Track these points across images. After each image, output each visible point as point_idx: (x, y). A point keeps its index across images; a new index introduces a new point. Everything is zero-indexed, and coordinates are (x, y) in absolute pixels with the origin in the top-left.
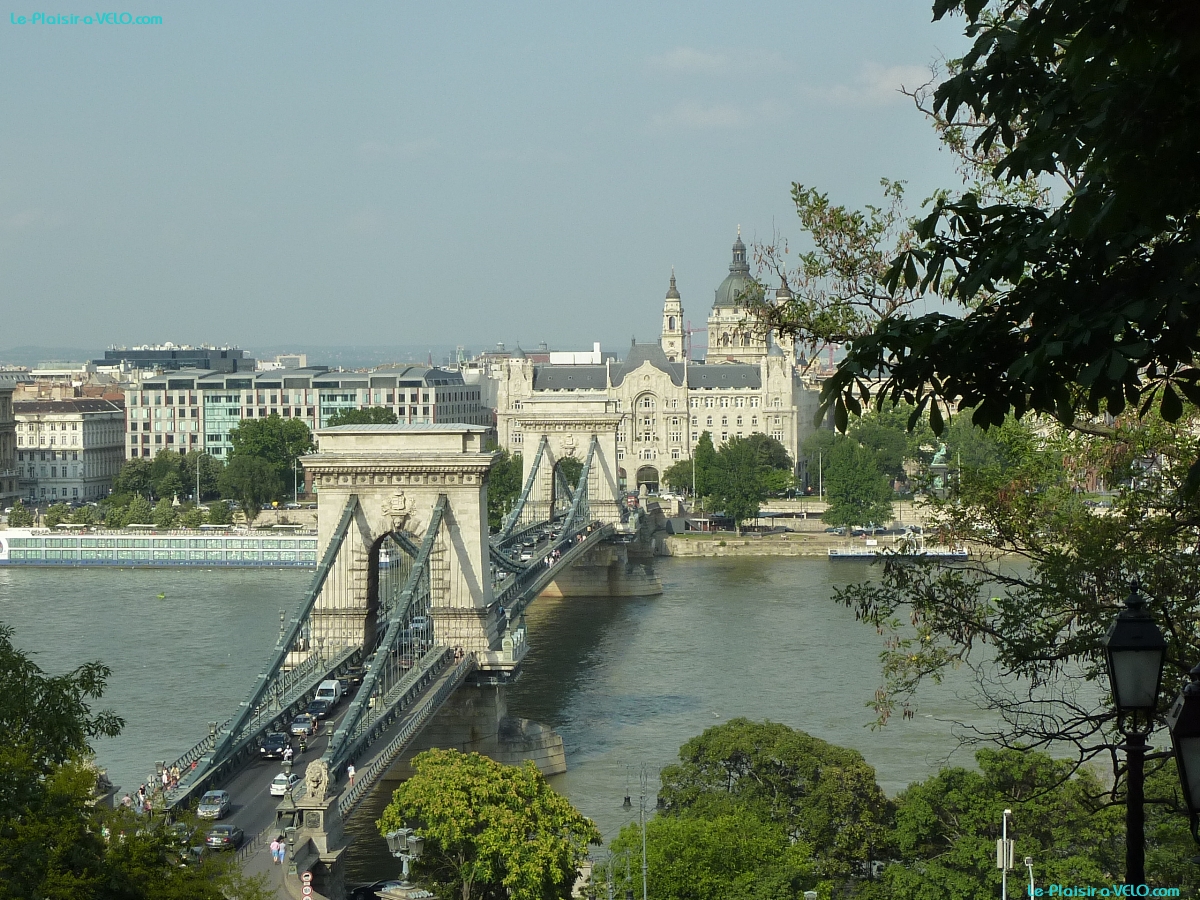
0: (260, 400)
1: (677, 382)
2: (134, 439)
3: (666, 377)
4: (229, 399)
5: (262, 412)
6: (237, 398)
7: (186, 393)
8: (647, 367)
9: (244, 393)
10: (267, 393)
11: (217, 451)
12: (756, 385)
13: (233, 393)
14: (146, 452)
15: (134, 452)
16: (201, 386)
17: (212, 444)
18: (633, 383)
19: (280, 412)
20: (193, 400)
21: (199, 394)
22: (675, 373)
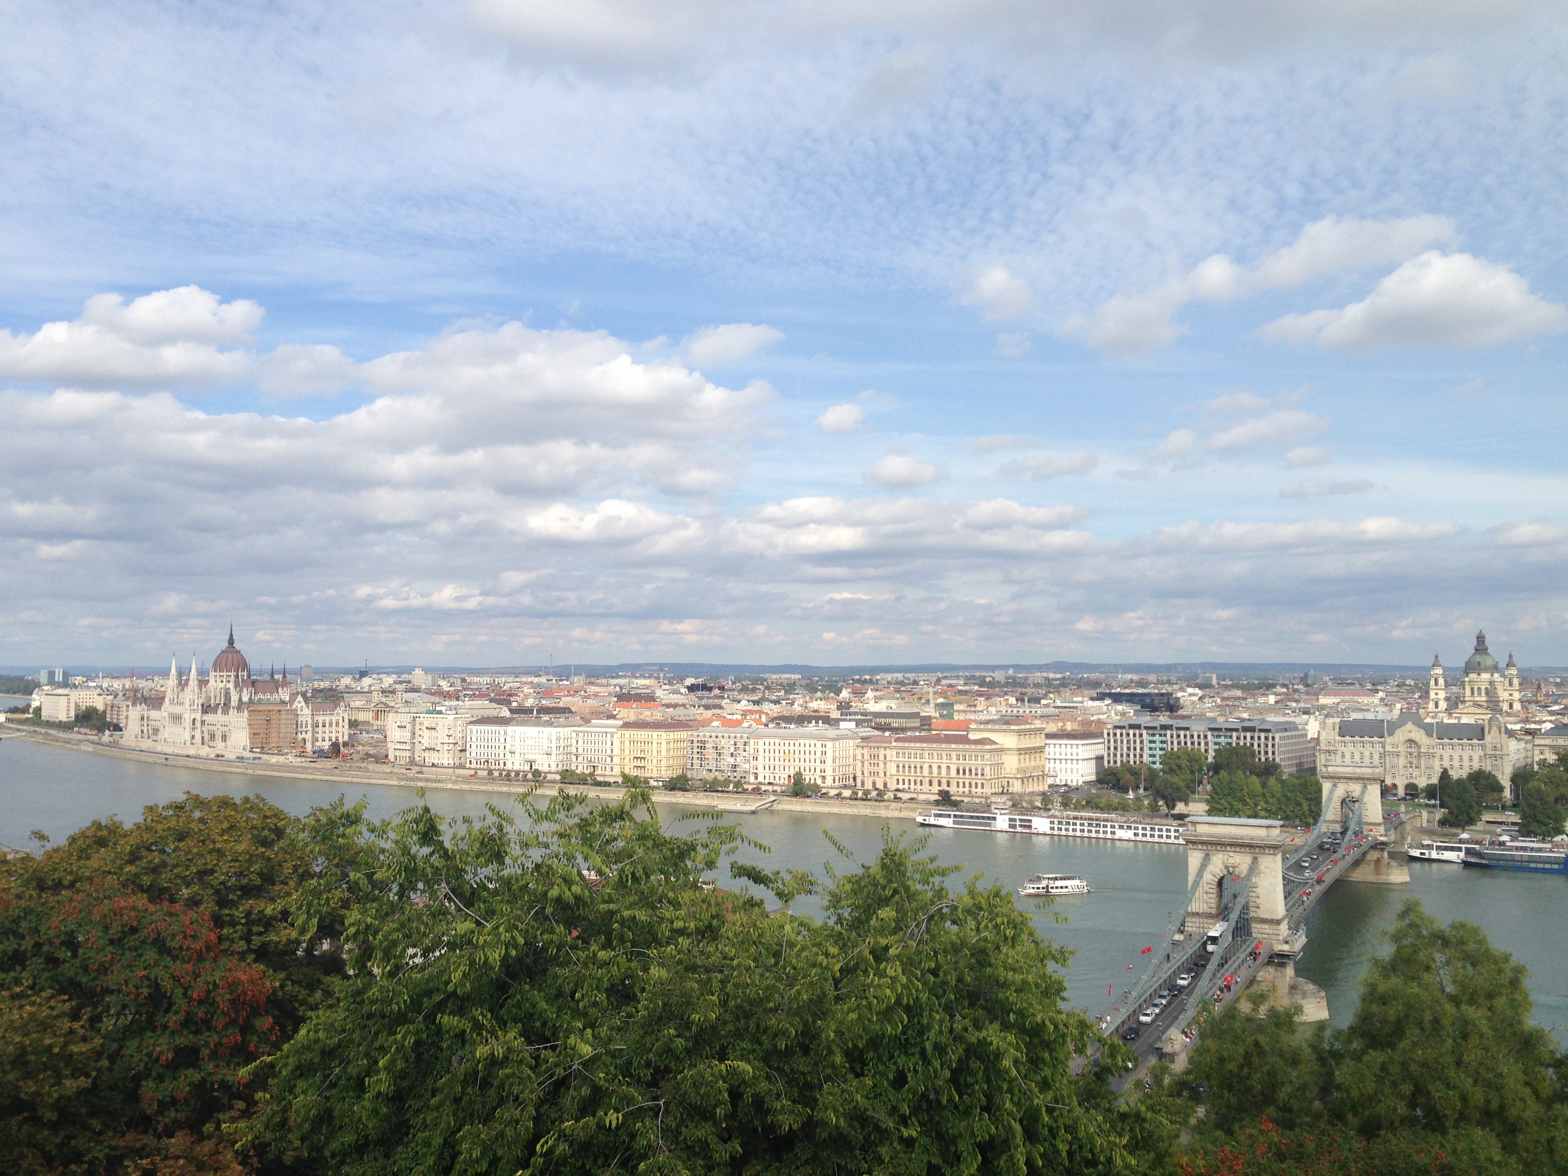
0: (1178, 736)
1: (1429, 735)
2: (1109, 755)
3: (1422, 732)
4: (1160, 735)
5: (1179, 743)
6: (1165, 735)
7: (1137, 731)
8: (1410, 726)
9: (1169, 732)
10: (1182, 733)
11: (1154, 763)
12: (1483, 739)
13: (1163, 732)
14: (1115, 762)
15: (1109, 762)
16: (1146, 728)
17: (1151, 759)
18: (1401, 735)
19: (1189, 744)
20: (1141, 735)
21: (1144, 732)
22: (1428, 729)
